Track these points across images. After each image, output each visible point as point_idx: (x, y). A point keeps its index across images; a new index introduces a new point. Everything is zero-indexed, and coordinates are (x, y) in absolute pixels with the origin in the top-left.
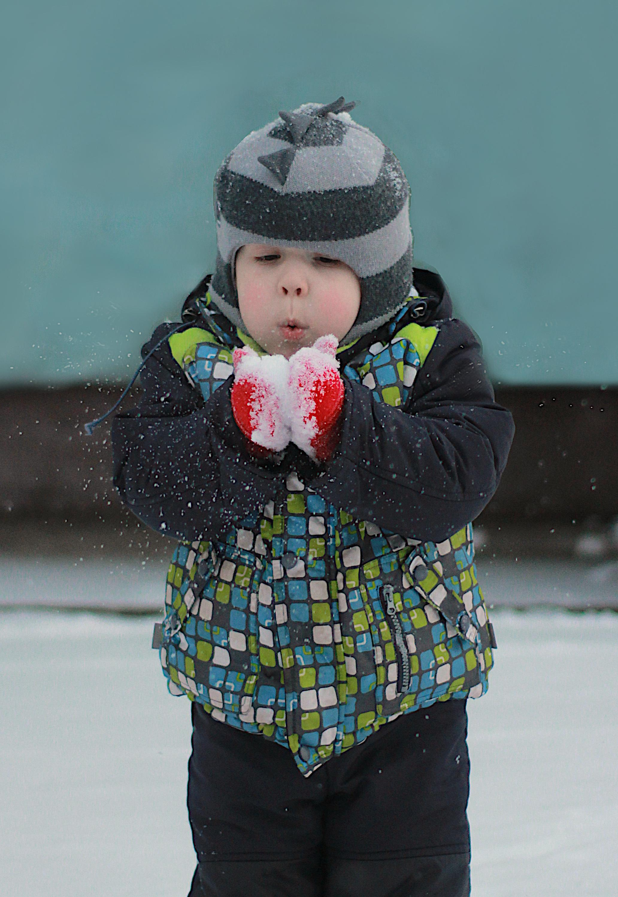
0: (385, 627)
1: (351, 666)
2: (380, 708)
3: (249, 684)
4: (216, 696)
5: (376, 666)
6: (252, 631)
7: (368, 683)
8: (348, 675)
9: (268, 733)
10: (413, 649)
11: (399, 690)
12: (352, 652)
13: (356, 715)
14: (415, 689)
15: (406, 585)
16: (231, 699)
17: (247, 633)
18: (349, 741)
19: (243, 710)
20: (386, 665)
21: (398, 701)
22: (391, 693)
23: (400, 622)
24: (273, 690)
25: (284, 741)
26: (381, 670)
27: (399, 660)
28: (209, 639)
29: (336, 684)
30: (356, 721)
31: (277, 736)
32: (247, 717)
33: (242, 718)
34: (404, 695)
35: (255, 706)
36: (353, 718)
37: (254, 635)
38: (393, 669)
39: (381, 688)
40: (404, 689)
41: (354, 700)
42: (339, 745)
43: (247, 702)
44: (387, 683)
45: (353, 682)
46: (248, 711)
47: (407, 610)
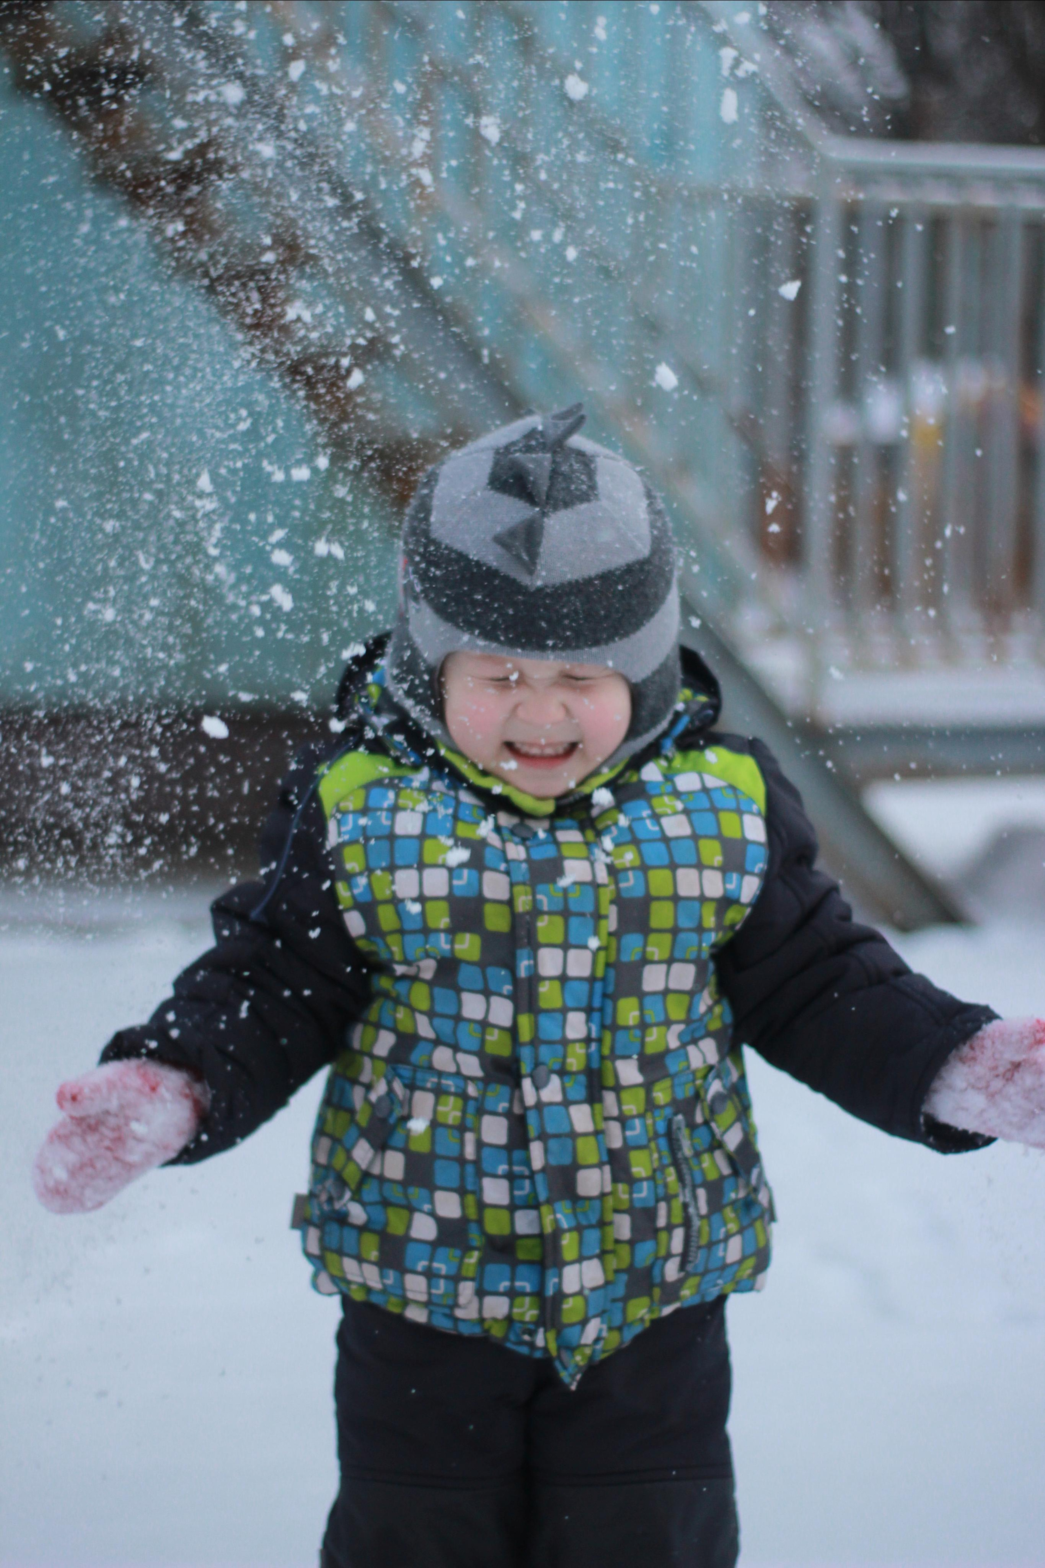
0: (671, 1175)
1: (623, 1226)
2: (657, 1292)
3: (469, 1264)
4: (416, 1286)
5: (656, 1231)
6: (470, 1187)
7: (645, 1252)
8: (617, 1241)
9: (497, 1332)
10: (704, 1209)
11: (682, 1267)
12: (625, 1206)
13: (625, 1299)
14: (701, 1269)
15: (699, 1118)
16: (441, 1287)
17: (462, 1192)
18: (613, 1340)
19: (462, 1300)
20: (670, 1228)
21: (680, 1283)
22: (672, 1271)
23: (690, 1169)
24: (505, 1269)
25: (522, 1343)
26: (663, 1236)
27: (687, 1223)
28: (403, 1202)
29: (602, 1255)
30: (624, 1311)
31: (512, 1337)
32: (468, 1310)
33: (459, 1313)
34: (688, 1275)
35: (481, 1293)
36: (620, 1305)
37: (473, 1192)
38: (678, 1235)
39: (659, 1262)
40: (690, 1267)
41: (624, 1277)
42: (599, 1347)
43: (467, 1289)
44: (669, 1256)
45: (624, 1250)
46: (470, 1302)
47: (697, 1155)
